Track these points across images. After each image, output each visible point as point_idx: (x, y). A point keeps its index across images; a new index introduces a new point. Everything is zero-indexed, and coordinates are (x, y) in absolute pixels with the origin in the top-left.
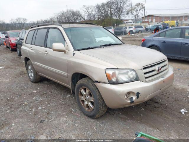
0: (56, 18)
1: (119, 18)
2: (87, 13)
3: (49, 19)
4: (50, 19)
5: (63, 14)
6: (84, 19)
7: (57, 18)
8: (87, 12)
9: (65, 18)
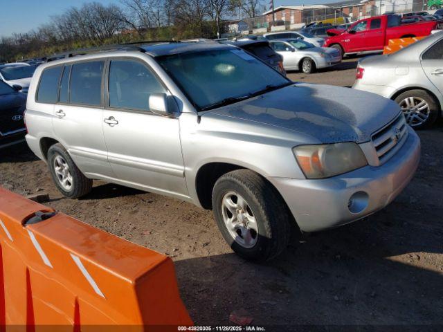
0: (56, 27)
1: (219, 19)
2: (140, 11)
3: (37, 31)
4: (41, 31)
5: (75, 15)
6: (133, 26)
7: (61, 27)
8: (137, 7)
9: (82, 25)
